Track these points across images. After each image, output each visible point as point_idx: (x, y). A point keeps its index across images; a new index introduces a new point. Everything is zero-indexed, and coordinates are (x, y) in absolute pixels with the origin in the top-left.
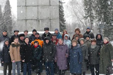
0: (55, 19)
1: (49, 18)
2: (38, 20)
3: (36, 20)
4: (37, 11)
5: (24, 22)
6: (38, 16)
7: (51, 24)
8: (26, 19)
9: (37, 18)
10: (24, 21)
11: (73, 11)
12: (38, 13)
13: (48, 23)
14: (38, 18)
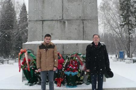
0: (90, 20)
1: (81, 19)
2: (63, 21)
3: (60, 21)
4: (61, 7)
5: (40, 24)
6: (63, 15)
7: (84, 28)
8: (43, 19)
9: (61, 18)
10: (39, 22)
11: (104, 18)
12: (63, 10)
13: (79, 25)
14: (63, 19)
